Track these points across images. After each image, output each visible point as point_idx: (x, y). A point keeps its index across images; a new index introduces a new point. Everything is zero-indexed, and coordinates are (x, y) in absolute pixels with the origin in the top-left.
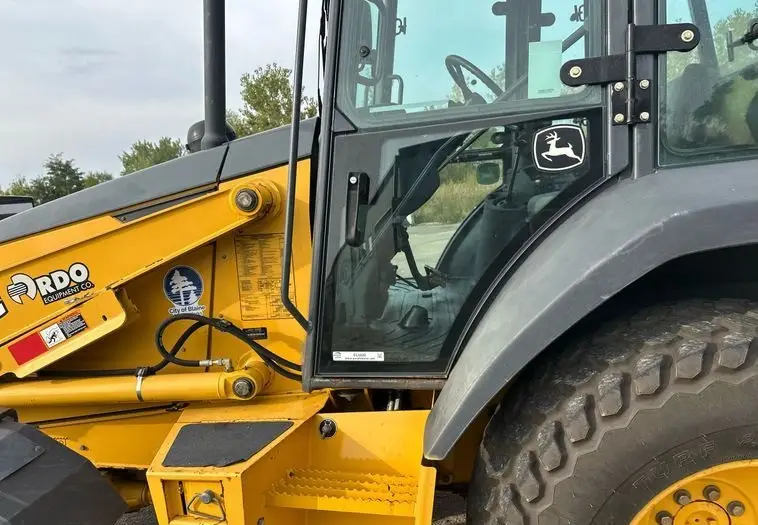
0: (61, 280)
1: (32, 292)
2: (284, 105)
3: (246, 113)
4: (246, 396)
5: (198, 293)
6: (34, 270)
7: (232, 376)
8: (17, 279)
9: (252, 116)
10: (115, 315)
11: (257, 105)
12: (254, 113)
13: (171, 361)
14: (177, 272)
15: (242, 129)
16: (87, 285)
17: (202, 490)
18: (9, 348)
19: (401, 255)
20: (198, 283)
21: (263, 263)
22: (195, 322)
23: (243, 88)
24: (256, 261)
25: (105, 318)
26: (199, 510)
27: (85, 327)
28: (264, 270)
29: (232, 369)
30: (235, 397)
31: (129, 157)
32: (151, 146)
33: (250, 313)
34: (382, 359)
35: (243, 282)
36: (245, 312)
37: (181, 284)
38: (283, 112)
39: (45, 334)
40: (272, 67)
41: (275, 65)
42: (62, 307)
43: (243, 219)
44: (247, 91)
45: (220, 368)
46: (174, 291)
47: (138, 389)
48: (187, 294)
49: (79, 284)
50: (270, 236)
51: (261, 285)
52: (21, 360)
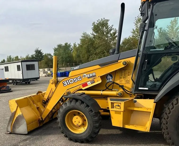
0: (91, 75)
1: (86, 77)
2: (105, 31)
3: (93, 34)
4: (120, 96)
5: (112, 79)
6: (87, 73)
7: (118, 92)
8: (84, 75)
9: (94, 35)
10: (100, 81)
11: (96, 32)
12: (95, 34)
13: (107, 89)
14: (109, 75)
15: (91, 39)
16: (95, 76)
17: (117, 104)
18: (82, 85)
19: (151, 74)
20: (112, 77)
21: (124, 74)
22: (112, 83)
23: (93, 27)
24: (123, 73)
25: (98, 81)
26: (116, 107)
27: (94, 82)
28: (124, 75)
29: (118, 91)
30: (118, 96)
31: (56, 48)
32: (62, 45)
33: (121, 82)
34: (148, 89)
35: (120, 77)
36: (120, 82)
37: (109, 77)
38: (105, 34)
39: (88, 83)
40: (103, 19)
41: (104, 18)
42: (91, 79)
43: (123, 66)
44: (94, 27)
45: (116, 91)
46: (107, 78)
47: (102, 93)
48: (110, 79)
49: (94, 76)
50: (126, 69)
51: (123, 78)
52: (83, 87)
